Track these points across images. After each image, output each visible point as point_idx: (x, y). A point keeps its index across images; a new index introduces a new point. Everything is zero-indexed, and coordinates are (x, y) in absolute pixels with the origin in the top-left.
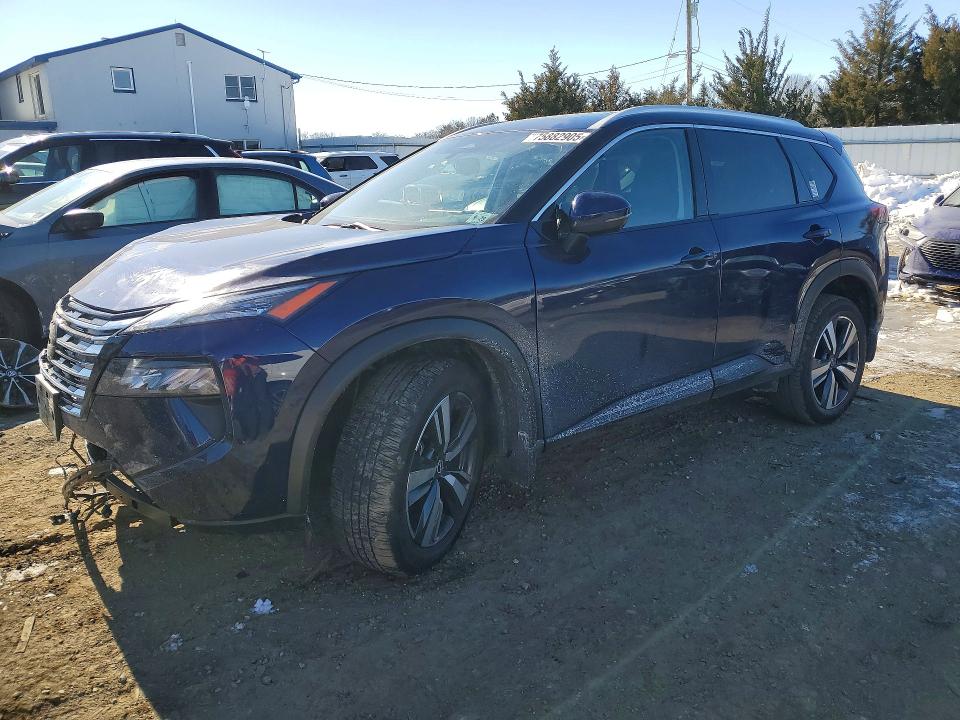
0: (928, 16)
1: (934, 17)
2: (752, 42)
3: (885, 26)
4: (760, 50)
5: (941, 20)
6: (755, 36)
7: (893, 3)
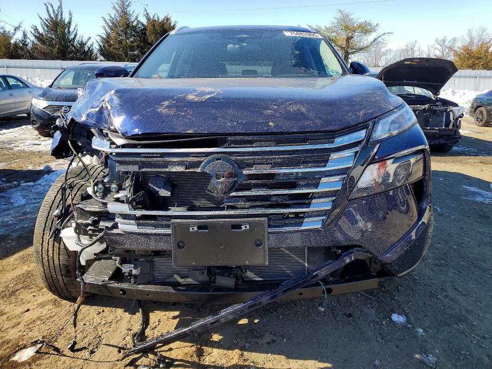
0: (145, 13)
1: (148, 14)
2: (54, 11)
3: (125, 14)
4: (59, 16)
5: (151, 16)
6: (56, 8)
7: (127, 4)
